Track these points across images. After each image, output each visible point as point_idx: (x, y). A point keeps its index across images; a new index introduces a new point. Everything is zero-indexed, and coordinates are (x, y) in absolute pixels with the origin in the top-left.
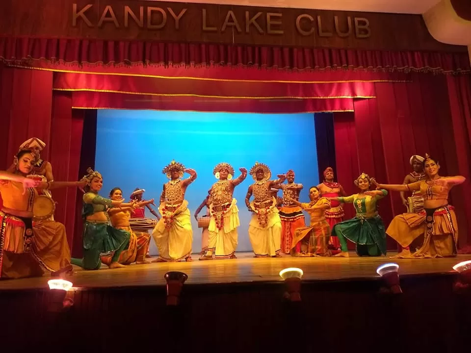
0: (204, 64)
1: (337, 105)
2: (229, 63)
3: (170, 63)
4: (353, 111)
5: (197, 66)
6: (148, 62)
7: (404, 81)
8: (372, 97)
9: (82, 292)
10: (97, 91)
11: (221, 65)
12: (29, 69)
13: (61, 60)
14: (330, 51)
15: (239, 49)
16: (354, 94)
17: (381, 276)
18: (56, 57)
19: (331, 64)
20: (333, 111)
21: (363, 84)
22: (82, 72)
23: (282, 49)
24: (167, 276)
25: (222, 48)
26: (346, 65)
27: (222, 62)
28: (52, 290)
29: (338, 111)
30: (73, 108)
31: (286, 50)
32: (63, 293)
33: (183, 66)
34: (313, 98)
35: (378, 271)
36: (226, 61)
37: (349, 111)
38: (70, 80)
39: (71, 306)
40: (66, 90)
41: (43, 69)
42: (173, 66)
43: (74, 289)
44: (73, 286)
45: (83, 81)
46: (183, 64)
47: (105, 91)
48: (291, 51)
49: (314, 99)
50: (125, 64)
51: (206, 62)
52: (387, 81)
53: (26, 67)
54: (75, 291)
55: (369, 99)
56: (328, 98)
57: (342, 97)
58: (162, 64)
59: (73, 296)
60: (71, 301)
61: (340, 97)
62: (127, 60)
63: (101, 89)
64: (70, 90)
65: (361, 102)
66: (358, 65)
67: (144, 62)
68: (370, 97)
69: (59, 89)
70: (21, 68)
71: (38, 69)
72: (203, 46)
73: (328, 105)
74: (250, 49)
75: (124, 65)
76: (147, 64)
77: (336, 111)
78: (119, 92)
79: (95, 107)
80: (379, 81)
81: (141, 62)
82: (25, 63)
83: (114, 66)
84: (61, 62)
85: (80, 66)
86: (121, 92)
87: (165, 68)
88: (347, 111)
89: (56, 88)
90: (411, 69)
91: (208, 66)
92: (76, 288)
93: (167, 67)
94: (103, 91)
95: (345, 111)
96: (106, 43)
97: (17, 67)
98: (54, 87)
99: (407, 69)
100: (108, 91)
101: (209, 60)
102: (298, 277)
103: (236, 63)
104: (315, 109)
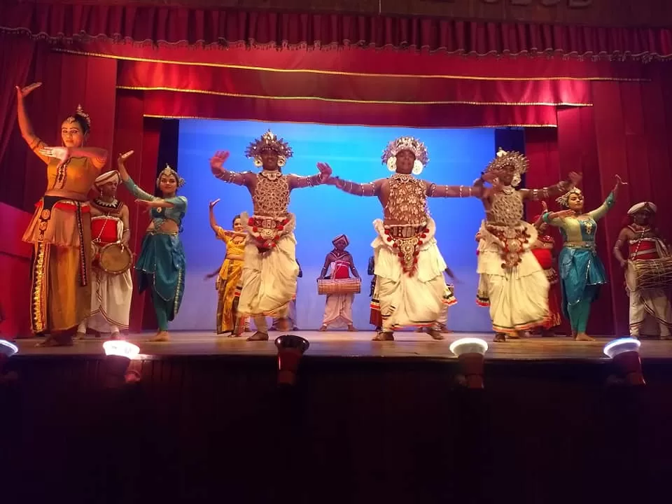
0: (335, 44)
1: (531, 116)
2: (372, 44)
3: (285, 43)
4: (556, 126)
5: (325, 48)
6: (252, 41)
7: (638, 80)
8: (585, 105)
9: (153, 362)
10: (179, 90)
11: (360, 46)
12: (84, 55)
13: (128, 38)
14: (527, 27)
15: (389, 22)
16: (557, 98)
17: (611, 358)
18: (121, 33)
19: (529, 47)
20: (525, 126)
21: (572, 83)
22: (159, 61)
23: (453, 23)
24: (279, 341)
25: (362, 19)
26: (551, 49)
27: (362, 41)
28: (109, 356)
29: (532, 126)
30: (145, 115)
31: (460, 25)
32: (125, 362)
33: (304, 47)
34: (496, 103)
35: (606, 351)
36: (368, 40)
37: (549, 126)
38: (141, 72)
39: (137, 382)
40: (136, 88)
41: (103, 56)
42: (288, 47)
43: (142, 357)
44: (140, 353)
45: (159, 75)
46: (304, 44)
47: (191, 91)
48: (467, 26)
49: (497, 105)
50: (218, 44)
51: (338, 41)
52: (611, 79)
53: (79, 53)
54: (143, 361)
55: (580, 107)
56: (519, 104)
57: (539, 104)
58: (273, 44)
59: (141, 368)
60: (136, 375)
61: (537, 104)
62: (224, 39)
63: (185, 88)
64: (141, 88)
65: (568, 111)
66: (569, 50)
67: (247, 43)
68: (582, 105)
69: (125, 88)
70: (72, 54)
71: (97, 55)
72: (334, 19)
73: (518, 116)
74: (404, 23)
75: (217, 46)
76: (251, 44)
77: (529, 126)
78: (210, 92)
79: (177, 115)
80: (598, 79)
81: (242, 42)
82: (77, 45)
83: (204, 47)
84: (127, 41)
85: (155, 48)
86: (214, 93)
87: (277, 50)
88: (546, 126)
89: (121, 86)
90: (654, 56)
91: (341, 48)
92: (145, 356)
93: (279, 49)
94: (187, 91)
95: (543, 126)
96: (192, 13)
97: (66, 53)
98: (118, 84)
99: (648, 56)
100: (194, 91)
101: (342, 39)
102: (481, 353)
103: (383, 43)
104: (497, 122)
